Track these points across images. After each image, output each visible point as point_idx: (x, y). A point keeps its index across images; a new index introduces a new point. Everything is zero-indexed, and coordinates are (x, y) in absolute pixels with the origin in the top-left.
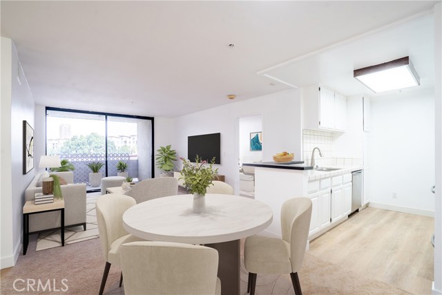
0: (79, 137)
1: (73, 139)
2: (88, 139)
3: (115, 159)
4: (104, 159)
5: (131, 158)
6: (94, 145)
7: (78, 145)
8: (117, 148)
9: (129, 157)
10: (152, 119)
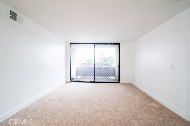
2: (109, 58)
7: (106, 60)
9: (111, 65)
10: (119, 44)
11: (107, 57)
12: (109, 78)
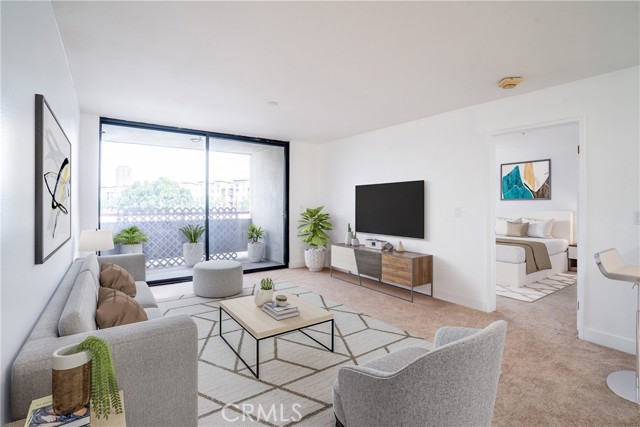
0: (142, 183)
1: (134, 187)
2: (155, 186)
3: (221, 217)
4: (202, 218)
5: (241, 217)
6: (162, 194)
7: (142, 195)
8: (195, 200)
9: (236, 213)
10: (286, 145)
11: (146, 182)
12: (234, 256)
